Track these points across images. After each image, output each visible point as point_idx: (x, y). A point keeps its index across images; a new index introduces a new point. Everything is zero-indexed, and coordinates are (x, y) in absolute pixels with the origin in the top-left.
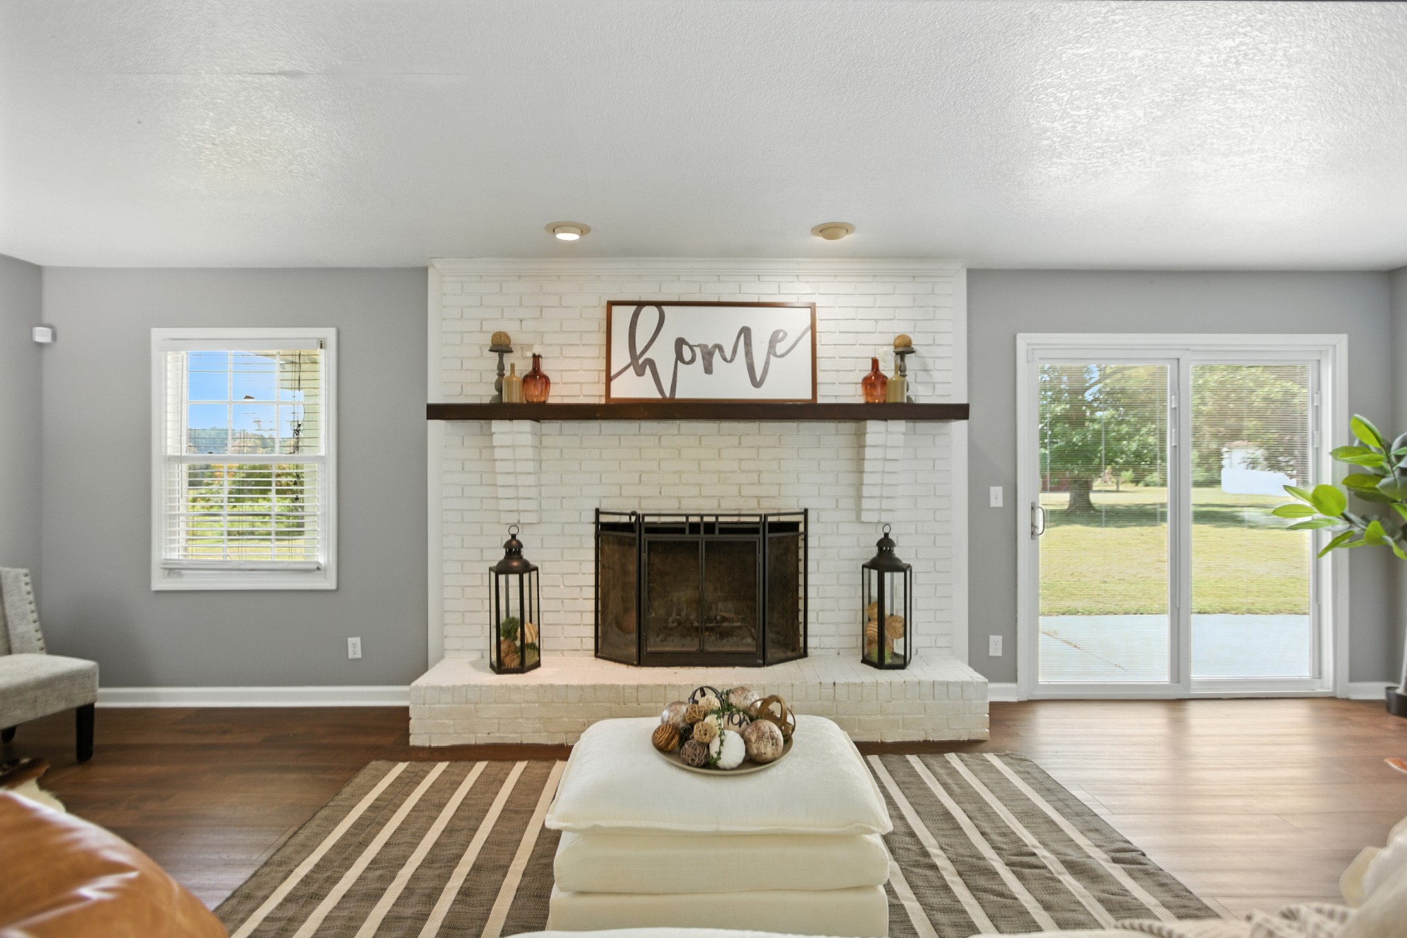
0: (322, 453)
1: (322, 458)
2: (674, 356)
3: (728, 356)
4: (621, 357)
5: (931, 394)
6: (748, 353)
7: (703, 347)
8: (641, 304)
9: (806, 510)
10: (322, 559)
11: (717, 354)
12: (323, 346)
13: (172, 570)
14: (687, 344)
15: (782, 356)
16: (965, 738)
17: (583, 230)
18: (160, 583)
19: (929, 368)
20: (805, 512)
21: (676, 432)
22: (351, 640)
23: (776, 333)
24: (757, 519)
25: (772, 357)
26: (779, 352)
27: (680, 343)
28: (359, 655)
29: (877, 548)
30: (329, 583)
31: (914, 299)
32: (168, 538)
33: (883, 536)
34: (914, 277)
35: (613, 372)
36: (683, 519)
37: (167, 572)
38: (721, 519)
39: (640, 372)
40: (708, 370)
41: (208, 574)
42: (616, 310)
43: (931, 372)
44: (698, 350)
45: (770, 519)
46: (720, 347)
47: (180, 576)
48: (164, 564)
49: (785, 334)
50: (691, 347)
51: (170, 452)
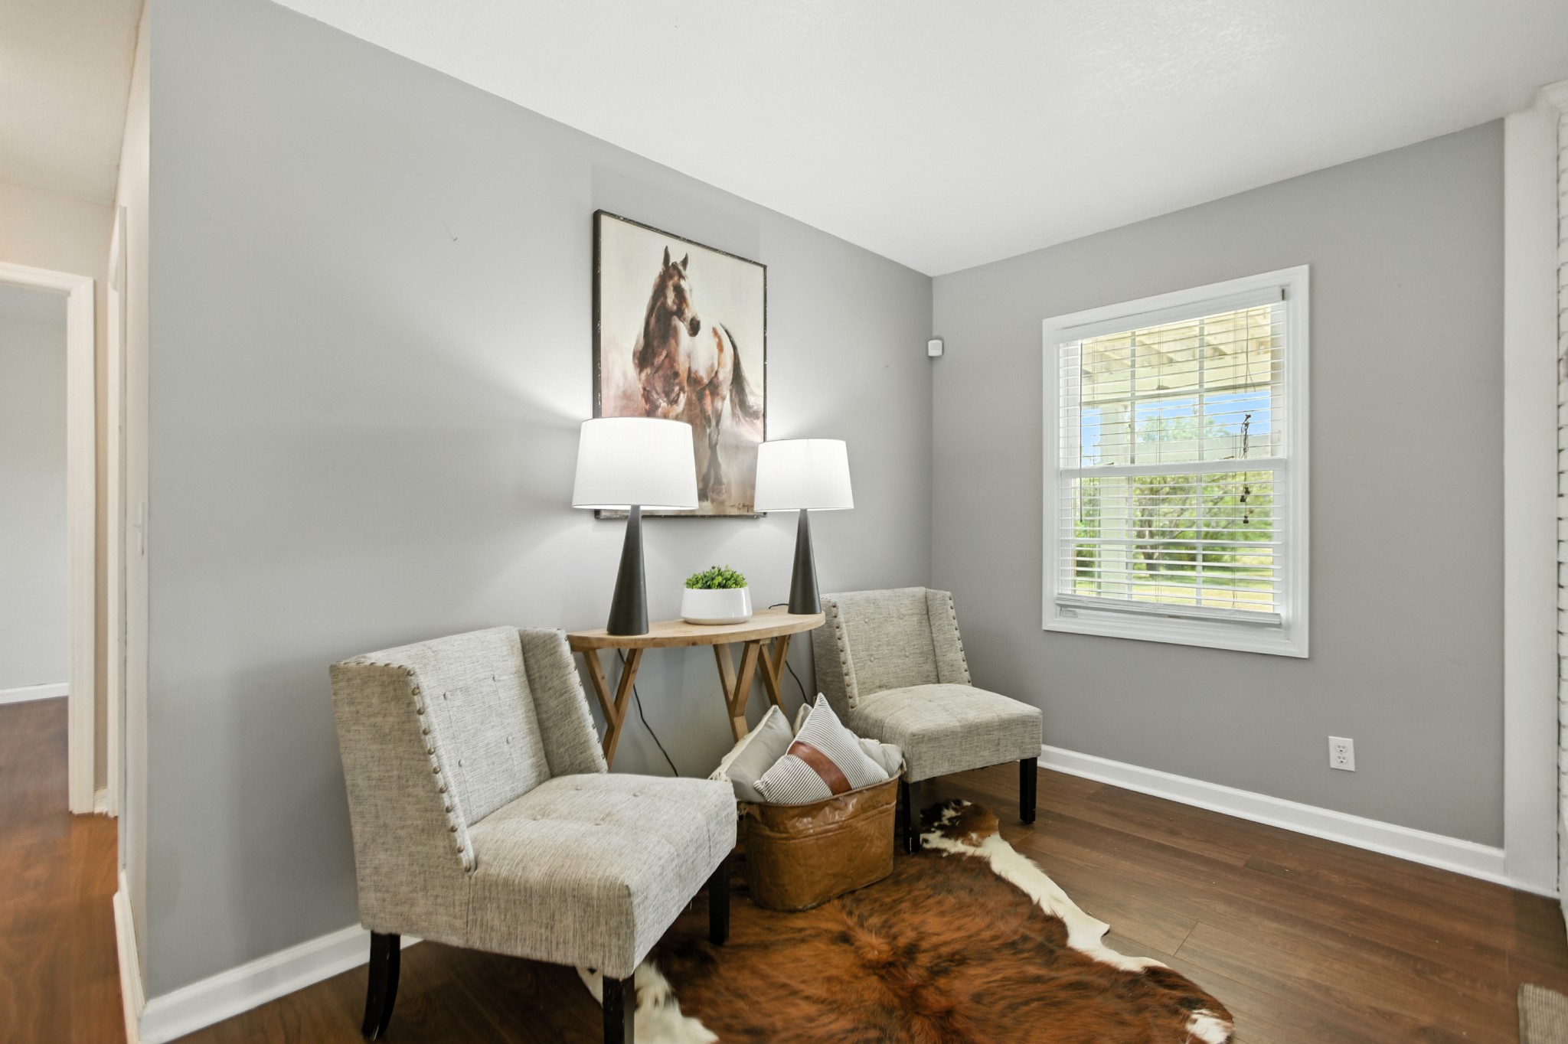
0: (1282, 454)
1: (1281, 461)
10: (1284, 612)
12: (1286, 295)
13: (1066, 607)
18: (1052, 621)
22: (1334, 741)
28: (1350, 766)
30: (1298, 648)
32: (1061, 568)
37: (1059, 608)
41: (1109, 617)
47: (1075, 615)
48: (1058, 599)
51: (1062, 465)
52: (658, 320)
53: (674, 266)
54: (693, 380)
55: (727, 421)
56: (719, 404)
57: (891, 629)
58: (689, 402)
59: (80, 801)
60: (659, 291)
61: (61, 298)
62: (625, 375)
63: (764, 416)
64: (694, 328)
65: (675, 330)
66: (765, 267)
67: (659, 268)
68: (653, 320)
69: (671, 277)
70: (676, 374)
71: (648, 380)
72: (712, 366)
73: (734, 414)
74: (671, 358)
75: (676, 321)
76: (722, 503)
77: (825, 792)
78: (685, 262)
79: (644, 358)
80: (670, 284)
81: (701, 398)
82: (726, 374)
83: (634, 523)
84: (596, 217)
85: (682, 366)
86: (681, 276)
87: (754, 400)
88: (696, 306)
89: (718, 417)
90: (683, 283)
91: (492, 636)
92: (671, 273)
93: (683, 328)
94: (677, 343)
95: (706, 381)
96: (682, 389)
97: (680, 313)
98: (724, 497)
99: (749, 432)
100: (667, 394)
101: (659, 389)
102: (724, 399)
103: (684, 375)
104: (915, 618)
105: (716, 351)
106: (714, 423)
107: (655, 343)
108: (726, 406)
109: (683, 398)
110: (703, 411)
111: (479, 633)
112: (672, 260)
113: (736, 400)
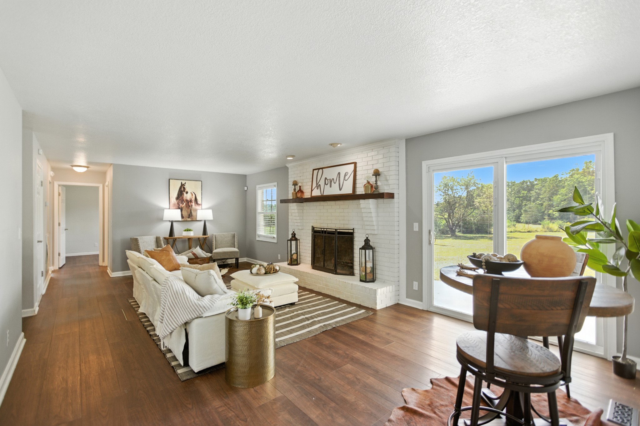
1: (276, 213)
2: (324, 183)
3: (335, 182)
4: (314, 185)
5: (388, 188)
6: (339, 180)
7: (330, 179)
8: (319, 169)
9: (353, 228)
10: (275, 235)
11: (333, 181)
12: (275, 187)
13: (260, 237)
14: (327, 179)
15: (347, 180)
16: (370, 307)
17: (293, 156)
18: (257, 239)
19: (388, 179)
20: (353, 229)
21: (327, 205)
22: (279, 255)
23: (346, 173)
24: (334, 230)
25: (344, 181)
26: (346, 179)
27: (326, 179)
28: (280, 259)
29: (364, 242)
30: (275, 241)
31: (384, 155)
32: (259, 229)
33: (366, 238)
34: (383, 147)
35: (313, 189)
36: (320, 229)
38: (328, 230)
39: (318, 189)
40: (331, 186)
42: (314, 171)
43: (388, 181)
44: (329, 180)
45: (338, 230)
46: (333, 179)
47: (262, 238)
48: (258, 235)
49: (348, 173)
50: (328, 180)
51: (260, 211)
52: (180, 192)
53: (183, 184)
54: (187, 200)
55: (194, 206)
56: (192, 204)
57: (226, 239)
58: (186, 204)
59: (101, 263)
60: (180, 188)
61: (97, 188)
62: (174, 201)
63: (202, 205)
64: (187, 193)
65: (183, 194)
66: (202, 181)
67: (180, 185)
68: (179, 193)
69: (182, 186)
70: (184, 200)
71: (178, 201)
72: (191, 198)
73: (195, 205)
74: (183, 198)
75: (183, 192)
76: (193, 219)
77: (194, 257)
78: (185, 183)
79: (177, 198)
80: (182, 187)
81: (188, 203)
82: (193, 199)
83: (172, 222)
84: (169, 179)
85: (185, 198)
86: (184, 185)
87: (199, 202)
88: (187, 190)
89: (192, 206)
90: (185, 186)
91: (151, 237)
92: (182, 185)
93: (185, 193)
94: (184, 195)
95: (189, 200)
96: (185, 202)
97: (184, 191)
98: (193, 218)
99: (197, 207)
100: (182, 203)
101: (180, 202)
102: (193, 203)
103: (185, 200)
104: (231, 237)
105: (191, 196)
106: (191, 207)
107: (180, 196)
108: (193, 204)
109: (185, 204)
110: (189, 205)
111: (150, 236)
112: (183, 183)
113: (196, 203)
